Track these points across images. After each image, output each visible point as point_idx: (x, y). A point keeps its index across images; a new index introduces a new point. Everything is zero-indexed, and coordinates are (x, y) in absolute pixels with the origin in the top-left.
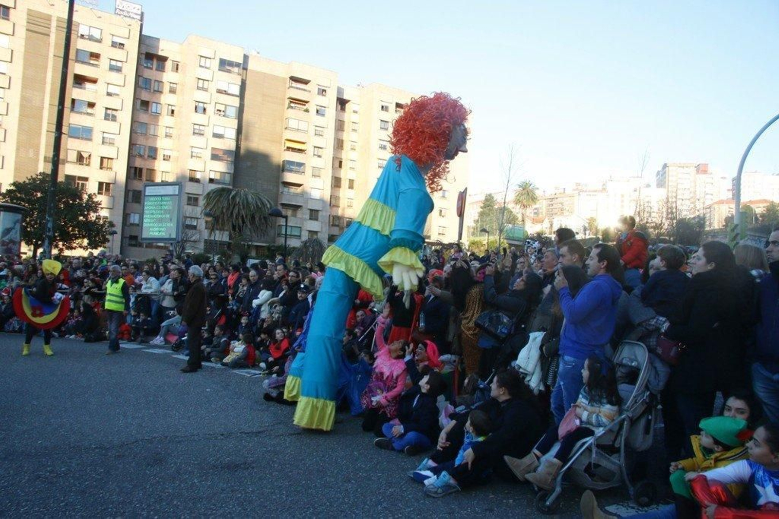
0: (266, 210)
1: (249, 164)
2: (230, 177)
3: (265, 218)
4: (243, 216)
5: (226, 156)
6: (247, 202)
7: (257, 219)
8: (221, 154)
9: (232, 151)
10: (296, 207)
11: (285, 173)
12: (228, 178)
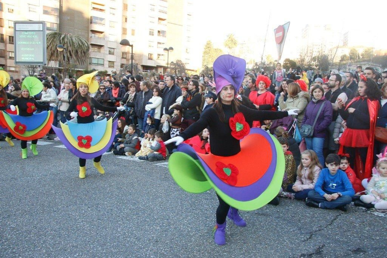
0: (85, 47)
1: (69, 18)
2: (57, 26)
3: (84, 53)
4: (70, 51)
5: (54, 12)
6: (73, 42)
7: (79, 53)
8: (49, 10)
9: (58, 9)
10: (100, 46)
11: (92, 24)
12: (55, 27)
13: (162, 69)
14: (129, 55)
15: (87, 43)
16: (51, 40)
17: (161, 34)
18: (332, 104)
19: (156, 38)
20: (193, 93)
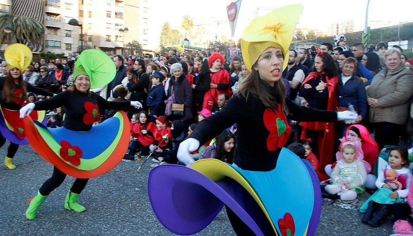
0: (40, 29)
2: (10, 8)
4: (24, 33)
10: (56, 29)
11: (47, 7)
12: (7, 9)
13: (121, 50)
14: (86, 37)
15: (42, 26)
16: (3, 22)
17: (119, 16)
18: (290, 82)
19: (114, 20)
20: (140, 73)
